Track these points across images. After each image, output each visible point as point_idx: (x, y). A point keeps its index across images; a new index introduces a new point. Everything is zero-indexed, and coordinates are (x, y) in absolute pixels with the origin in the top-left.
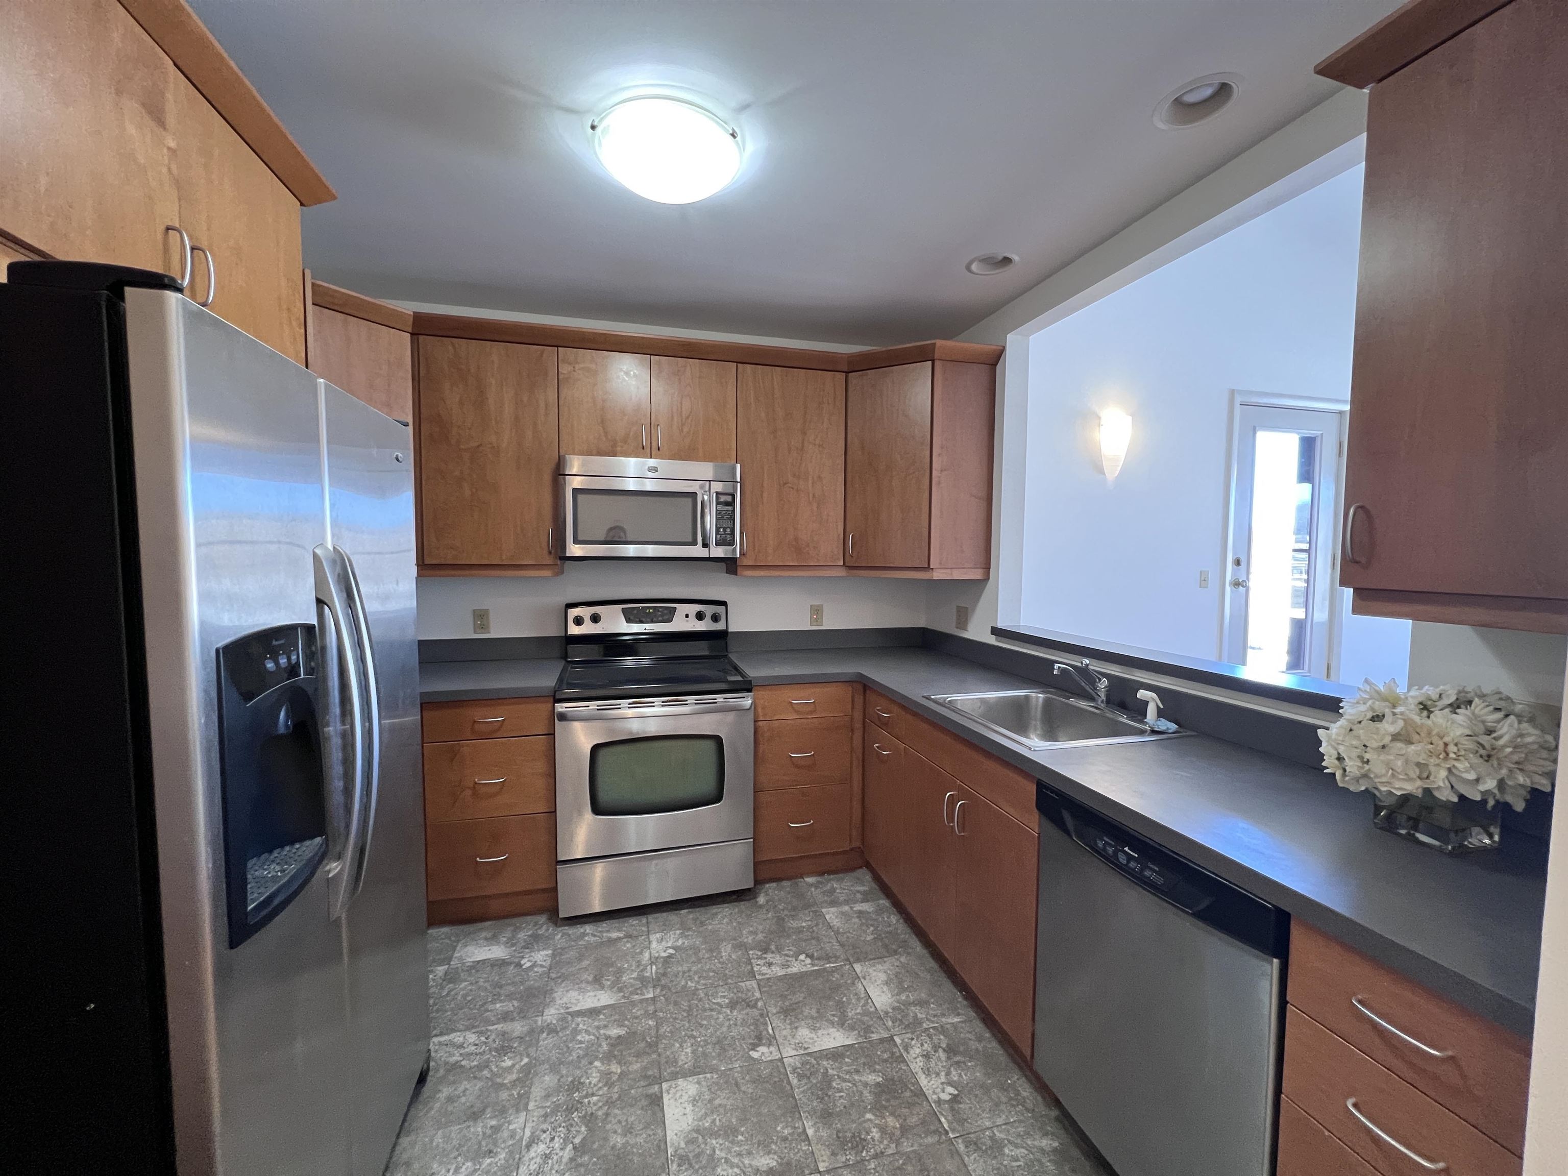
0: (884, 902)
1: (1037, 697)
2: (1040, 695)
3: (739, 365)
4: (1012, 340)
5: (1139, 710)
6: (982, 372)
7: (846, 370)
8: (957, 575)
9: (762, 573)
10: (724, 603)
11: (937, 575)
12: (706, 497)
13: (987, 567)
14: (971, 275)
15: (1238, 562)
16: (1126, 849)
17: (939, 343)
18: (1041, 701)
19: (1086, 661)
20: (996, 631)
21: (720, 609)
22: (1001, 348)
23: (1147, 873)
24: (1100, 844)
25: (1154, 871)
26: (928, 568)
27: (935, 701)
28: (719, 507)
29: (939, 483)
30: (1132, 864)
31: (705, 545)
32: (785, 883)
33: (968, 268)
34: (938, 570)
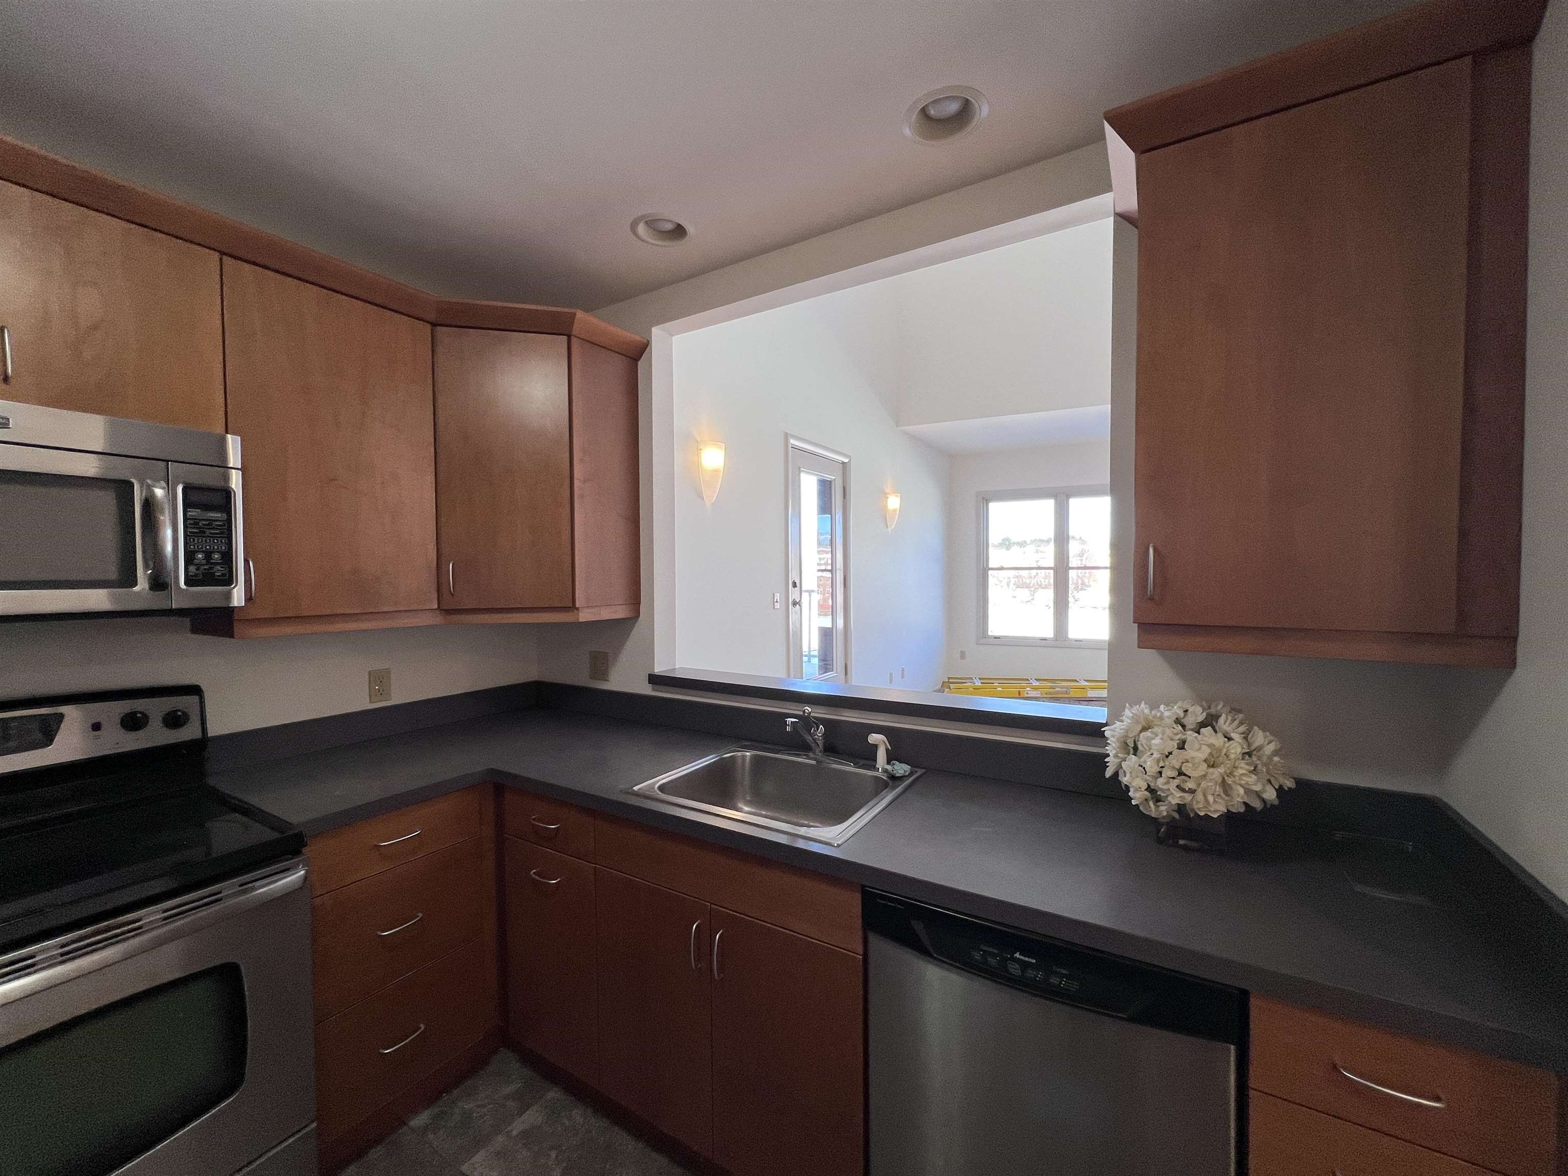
0: (554, 1094)
1: (744, 756)
2: (748, 754)
3: (225, 258)
4: (657, 333)
5: (868, 756)
7: (432, 317)
8: (606, 614)
9: (288, 629)
10: (195, 690)
11: (585, 616)
12: (159, 492)
13: (638, 603)
14: (634, 237)
15: (795, 585)
16: (1017, 955)
17: (580, 315)
18: (748, 759)
19: (808, 709)
20: (655, 680)
21: (188, 703)
22: (645, 341)
23: (1054, 980)
24: (977, 956)
25: (1064, 976)
26: (572, 607)
27: (637, 794)
28: (193, 513)
29: (582, 496)
30: (1030, 973)
31: (159, 583)
32: (376, 1153)
33: (633, 226)
34: (586, 610)
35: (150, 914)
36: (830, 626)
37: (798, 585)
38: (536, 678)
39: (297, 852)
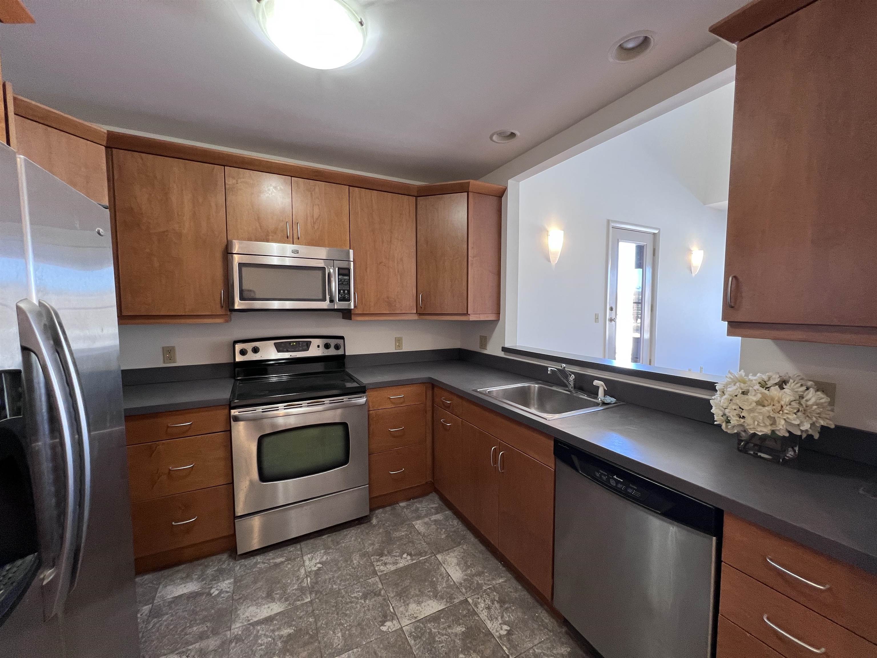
0: (448, 512)
1: (535, 387)
2: (536, 385)
3: (350, 188)
4: (511, 183)
5: (594, 392)
6: (494, 200)
7: (416, 195)
8: (482, 318)
9: (367, 318)
10: (342, 338)
11: (472, 318)
12: (332, 271)
13: (498, 313)
14: (493, 143)
15: (611, 309)
16: (615, 477)
17: (472, 181)
18: (536, 389)
19: (564, 365)
20: (504, 349)
21: (340, 341)
22: (505, 188)
23: (630, 491)
24: (598, 475)
25: (634, 489)
26: (467, 314)
27: (480, 393)
28: (340, 277)
29: (472, 264)
30: (619, 486)
31: (332, 301)
32: (388, 509)
33: (491, 138)
34: (473, 315)
35: (327, 400)
36: (639, 337)
37: (614, 309)
38: (459, 347)
39: (364, 392)
